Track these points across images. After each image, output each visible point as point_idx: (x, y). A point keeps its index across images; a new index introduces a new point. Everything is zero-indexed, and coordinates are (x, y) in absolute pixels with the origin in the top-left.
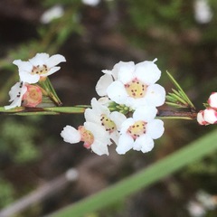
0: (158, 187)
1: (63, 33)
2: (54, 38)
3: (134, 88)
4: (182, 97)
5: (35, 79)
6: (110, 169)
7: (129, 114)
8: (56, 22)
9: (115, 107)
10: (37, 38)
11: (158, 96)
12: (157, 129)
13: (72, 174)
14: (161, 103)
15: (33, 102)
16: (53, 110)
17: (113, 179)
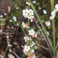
0: (38, 13)
1: (20, 23)
2: (20, 24)
3: (26, 13)
4: (27, 7)
5: (25, 25)
6: (36, 18)
7: (29, 13)
8: (19, 24)
9: (28, 15)
10: (20, 26)
11: (27, 10)
12: (31, 10)
13: (36, 23)
14: (28, 10)
15: (28, 25)
16: (29, 23)
17: (37, 18)
